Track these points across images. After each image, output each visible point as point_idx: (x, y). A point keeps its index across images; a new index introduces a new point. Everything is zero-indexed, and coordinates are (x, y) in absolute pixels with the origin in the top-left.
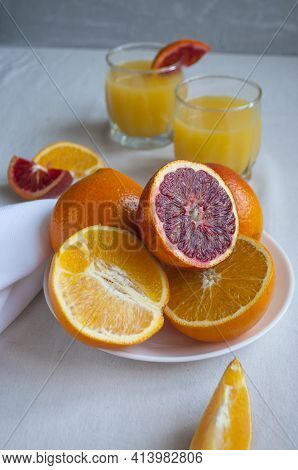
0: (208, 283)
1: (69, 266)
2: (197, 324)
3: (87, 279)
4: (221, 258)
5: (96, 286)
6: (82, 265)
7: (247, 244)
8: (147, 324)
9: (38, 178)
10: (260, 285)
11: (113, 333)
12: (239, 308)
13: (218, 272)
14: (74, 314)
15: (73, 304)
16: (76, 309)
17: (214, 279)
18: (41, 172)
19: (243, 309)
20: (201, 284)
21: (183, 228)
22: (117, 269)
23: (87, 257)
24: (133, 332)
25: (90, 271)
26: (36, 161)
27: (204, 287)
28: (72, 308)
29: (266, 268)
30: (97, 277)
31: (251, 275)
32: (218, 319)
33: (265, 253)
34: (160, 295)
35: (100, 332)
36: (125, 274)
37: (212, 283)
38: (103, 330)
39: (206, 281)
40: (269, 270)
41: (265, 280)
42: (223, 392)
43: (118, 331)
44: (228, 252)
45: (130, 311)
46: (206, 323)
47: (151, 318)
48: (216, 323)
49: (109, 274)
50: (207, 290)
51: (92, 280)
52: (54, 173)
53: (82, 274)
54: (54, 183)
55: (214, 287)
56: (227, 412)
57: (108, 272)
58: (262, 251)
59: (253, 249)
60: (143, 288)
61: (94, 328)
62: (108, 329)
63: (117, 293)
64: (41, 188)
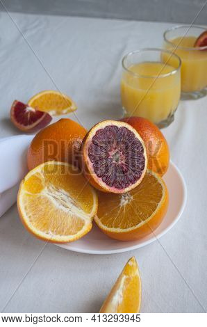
0: (124, 202)
1: (30, 190)
2: (113, 230)
3: (42, 197)
4: (132, 186)
5: (48, 202)
6: (40, 188)
7: (152, 177)
8: (80, 229)
9: (29, 116)
10: (156, 207)
11: (56, 234)
12: (140, 222)
13: (131, 195)
14: (31, 221)
15: (31, 214)
16: (32, 218)
17: (129, 199)
18: (31, 112)
19: (143, 223)
20: (120, 202)
21: (107, 166)
22: (63, 191)
23: (43, 183)
24: (70, 234)
25: (45, 193)
26: (30, 104)
27: (121, 205)
28: (30, 217)
29: (162, 195)
30: (49, 196)
31: (152, 199)
32: (126, 228)
33: (163, 185)
34: (91, 209)
35: (48, 233)
36: (68, 194)
37: (127, 202)
38: (50, 232)
39: (123, 201)
40: (163, 197)
41: (160, 204)
42: (121, 279)
43: (60, 233)
44: (138, 182)
45: (70, 219)
46: (119, 230)
47: (83, 224)
48: (124, 230)
49: (57, 194)
50: (123, 207)
51: (45, 198)
52: (39, 114)
53: (39, 195)
54: (39, 121)
55: (128, 205)
56: (121, 293)
57: (57, 193)
58: (161, 182)
59: (155, 180)
60: (80, 204)
61: (44, 231)
62: (53, 231)
63: (61, 207)
64: (30, 124)
